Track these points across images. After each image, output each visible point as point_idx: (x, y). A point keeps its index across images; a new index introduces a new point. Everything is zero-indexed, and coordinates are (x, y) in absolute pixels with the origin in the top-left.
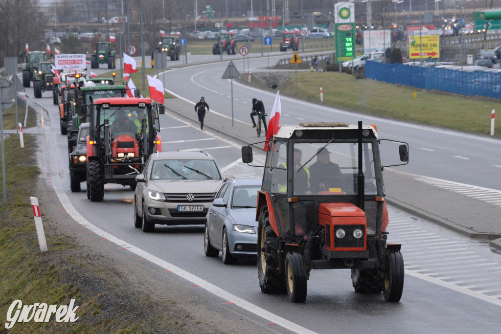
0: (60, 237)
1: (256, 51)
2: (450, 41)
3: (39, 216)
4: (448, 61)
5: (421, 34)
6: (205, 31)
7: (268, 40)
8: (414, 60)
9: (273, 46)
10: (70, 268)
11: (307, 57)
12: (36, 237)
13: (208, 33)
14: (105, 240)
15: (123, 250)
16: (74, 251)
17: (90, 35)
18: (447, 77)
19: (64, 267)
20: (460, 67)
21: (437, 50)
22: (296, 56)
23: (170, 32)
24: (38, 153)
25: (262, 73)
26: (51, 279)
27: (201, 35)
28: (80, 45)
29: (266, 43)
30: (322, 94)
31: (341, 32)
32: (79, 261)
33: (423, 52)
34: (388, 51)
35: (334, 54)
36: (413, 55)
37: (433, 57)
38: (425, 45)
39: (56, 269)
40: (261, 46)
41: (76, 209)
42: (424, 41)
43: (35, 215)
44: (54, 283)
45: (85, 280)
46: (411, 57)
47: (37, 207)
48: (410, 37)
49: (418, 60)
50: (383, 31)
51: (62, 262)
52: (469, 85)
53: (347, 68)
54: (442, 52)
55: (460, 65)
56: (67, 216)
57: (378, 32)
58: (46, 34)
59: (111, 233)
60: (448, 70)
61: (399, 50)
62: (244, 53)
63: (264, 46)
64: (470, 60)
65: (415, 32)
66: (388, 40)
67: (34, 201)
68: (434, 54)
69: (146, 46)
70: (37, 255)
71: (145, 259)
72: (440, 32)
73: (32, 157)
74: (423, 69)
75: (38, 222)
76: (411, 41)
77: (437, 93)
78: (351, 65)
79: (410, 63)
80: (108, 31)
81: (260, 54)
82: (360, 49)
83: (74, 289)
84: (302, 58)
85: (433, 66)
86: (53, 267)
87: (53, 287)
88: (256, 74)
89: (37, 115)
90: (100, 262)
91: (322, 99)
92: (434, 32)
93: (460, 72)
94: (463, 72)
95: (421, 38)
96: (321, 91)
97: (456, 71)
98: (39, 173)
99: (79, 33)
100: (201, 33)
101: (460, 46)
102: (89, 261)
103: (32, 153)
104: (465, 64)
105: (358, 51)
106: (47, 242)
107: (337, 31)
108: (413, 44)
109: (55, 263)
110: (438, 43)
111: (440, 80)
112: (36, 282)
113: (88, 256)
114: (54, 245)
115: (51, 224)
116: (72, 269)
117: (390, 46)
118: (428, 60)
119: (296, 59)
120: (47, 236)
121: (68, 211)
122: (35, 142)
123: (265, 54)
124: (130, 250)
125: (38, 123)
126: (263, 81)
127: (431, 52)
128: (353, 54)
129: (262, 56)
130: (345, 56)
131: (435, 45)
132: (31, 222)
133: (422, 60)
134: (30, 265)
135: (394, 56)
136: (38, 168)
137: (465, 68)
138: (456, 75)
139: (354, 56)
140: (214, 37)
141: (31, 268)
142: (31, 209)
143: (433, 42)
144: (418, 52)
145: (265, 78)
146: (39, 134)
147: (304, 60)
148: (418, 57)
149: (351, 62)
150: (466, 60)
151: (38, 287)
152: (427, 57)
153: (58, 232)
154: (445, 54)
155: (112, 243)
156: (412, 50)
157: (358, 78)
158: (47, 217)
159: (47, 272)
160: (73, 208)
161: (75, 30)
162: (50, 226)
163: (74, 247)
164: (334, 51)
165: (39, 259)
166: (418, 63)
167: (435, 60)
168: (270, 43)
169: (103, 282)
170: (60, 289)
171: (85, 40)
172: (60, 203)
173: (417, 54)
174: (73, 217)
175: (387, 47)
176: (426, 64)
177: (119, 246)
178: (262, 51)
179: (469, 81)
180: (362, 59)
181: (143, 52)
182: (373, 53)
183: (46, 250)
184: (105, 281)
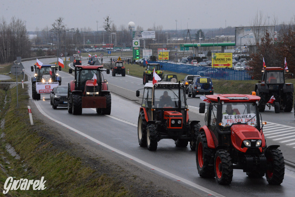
0: (38, 120)
1: (105, 56)
2: (172, 54)
3: (31, 112)
4: (171, 61)
5: (162, 51)
6: (87, 48)
7: (109, 52)
8: (160, 60)
9: (111, 54)
10: (41, 131)
11: (123, 58)
12: (29, 120)
13: (88, 49)
14: (54, 121)
15: (60, 125)
16: (43, 125)
17: (46, 49)
18: (171, 66)
19: (40, 131)
20: (176, 63)
21: (168, 57)
22: (119, 58)
23: (75, 48)
24: (29, 90)
25: (107, 64)
26: (35, 135)
27: (86, 50)
28: (43, 53)
29: (109, 53)
30: (128, 71)
31: (135, 50)
32: (45, 129)
33: (163, 57)
34: (151, 57)
35: (132, 57)
36: (160, 58)
37: (166, 59)
38: (164, 55)
39: (37, 131)
40: (107, 54)
41: (43, 110)
42: (164, 54)
43: (29, 112)
44: (36, 136)
45: (47, 135)
46: (159, 59)
47: (30, 110)
48: (159, 52)
49: (162, 60)
50: (149, 50)
51: (39, 129)
52: (179, 69)
53: (137, 62)
54: (169, 58)
55: (176, 62)
56: (40, 113)
57: (148, 50)
58: (31, 49)
59: (56, 119)
60: (172, 64)
61: (155, 57)
62: (101, 57)
63: (108, 54)
64: (179, 61)
65: (161, 50)
66: (151, 53)
67: (29, 107)
68: (167, 58)
69: (67, 54)
70: (30, 126)
71: (68, 128)
72: (169, 51)
73: (27, 92)
74: (163, 63)
75: (30, 115)
76: (159, 53)
77: (168, 72)
78: (138, 62)
79: (159, 61)
80: (53, 48)
81: (107, 57)
82: (142, 56)
83: (43, 139)
84: (121, 58)
85: (167, 62)
86: (36, 131)
87: (36, 138)
88: (105, 64)
89: (28, 77)
90: (52, 129)
91: (128, 73)
92: (167, 51)
93: (176, 65)
94: (177, 65)
95: (162, 53)
96: (128, 70)
97: (174, 64)
98: (29, 97)
99: (43, 49)
100: (86, 49)
101: (176, 56)
102: (48, 129)
103: (27, 90)
104: (177, 62)
105: (141, 57)
106: (33, 122)
107: (134, 50)
108: (160, 55)
109: (36, 129)
110: (168, 54)
111: (169, 67)
112: (29, 136)
113: (48, 127)
114: (36, 123)
115: (34, 115)
116: (42, 131)
117: (152, 55)
118: (165, 60)
119: (119, 59)
120: (33, 120)
121: (40, 111)
122: (28, 86)
123: (108, 57)
124: (63, 125)
125: (29, 80)
126: (108, 66)
127: (166, 57)
128: (139, 57)
129: (107, 58)
130: (136, 58)
131: (167, 55)
132: (27, 115)
133: (163, 60)
134: (27, 130)
135: (153, 59)
136: (29, 96)
137: (177, 63)
138: (174, 66)
139: (139, 58)
140: (90, 50)
141: (28, 131)
142: (28, 110)
143: (167, 54)
144: (162, 57)
145: (108, 65)
146: (29, 84)
147: (122, 59)
148: (162, 59)
149: (138, 60)
150: (178, 61)
151: (30, 138)
152: (165, 59)
153: (37, 118)
154: (171, 58)
155: (56, 122)
156: (159, 57)
157: (141, 66)
158: (33, 113)
159: (34, 132)
160: (42, 110)
161: (41, 47)
162: (34, 116)
163: (43, 124)
164: (133, 56)
165: (30, 128)
166: (161, 61)
167: (167, 60)
168: (110, 53)
169: (53, 136)
170: (38, 138)
171: (45, 51)
172: (37, 108)
173: (161, 58)
174: (42, 113)
175: (151, 55)
176: (164, 62)
177: (58, 124)
178: (107, 56)
179: (179, 68)
180: (142, 60)
181: (66, 56)
182: (146, 57)
183: (33, 125)
184: (54, 136)
